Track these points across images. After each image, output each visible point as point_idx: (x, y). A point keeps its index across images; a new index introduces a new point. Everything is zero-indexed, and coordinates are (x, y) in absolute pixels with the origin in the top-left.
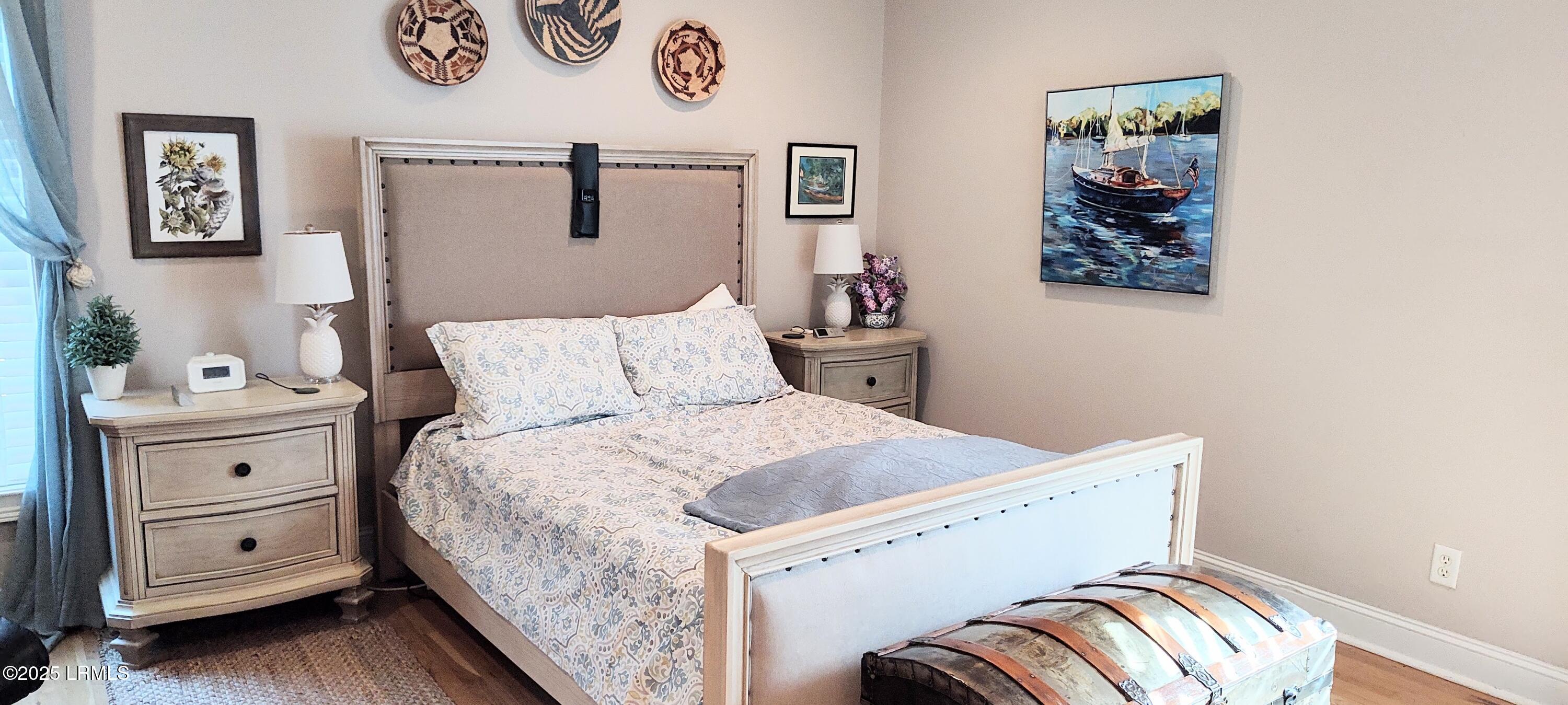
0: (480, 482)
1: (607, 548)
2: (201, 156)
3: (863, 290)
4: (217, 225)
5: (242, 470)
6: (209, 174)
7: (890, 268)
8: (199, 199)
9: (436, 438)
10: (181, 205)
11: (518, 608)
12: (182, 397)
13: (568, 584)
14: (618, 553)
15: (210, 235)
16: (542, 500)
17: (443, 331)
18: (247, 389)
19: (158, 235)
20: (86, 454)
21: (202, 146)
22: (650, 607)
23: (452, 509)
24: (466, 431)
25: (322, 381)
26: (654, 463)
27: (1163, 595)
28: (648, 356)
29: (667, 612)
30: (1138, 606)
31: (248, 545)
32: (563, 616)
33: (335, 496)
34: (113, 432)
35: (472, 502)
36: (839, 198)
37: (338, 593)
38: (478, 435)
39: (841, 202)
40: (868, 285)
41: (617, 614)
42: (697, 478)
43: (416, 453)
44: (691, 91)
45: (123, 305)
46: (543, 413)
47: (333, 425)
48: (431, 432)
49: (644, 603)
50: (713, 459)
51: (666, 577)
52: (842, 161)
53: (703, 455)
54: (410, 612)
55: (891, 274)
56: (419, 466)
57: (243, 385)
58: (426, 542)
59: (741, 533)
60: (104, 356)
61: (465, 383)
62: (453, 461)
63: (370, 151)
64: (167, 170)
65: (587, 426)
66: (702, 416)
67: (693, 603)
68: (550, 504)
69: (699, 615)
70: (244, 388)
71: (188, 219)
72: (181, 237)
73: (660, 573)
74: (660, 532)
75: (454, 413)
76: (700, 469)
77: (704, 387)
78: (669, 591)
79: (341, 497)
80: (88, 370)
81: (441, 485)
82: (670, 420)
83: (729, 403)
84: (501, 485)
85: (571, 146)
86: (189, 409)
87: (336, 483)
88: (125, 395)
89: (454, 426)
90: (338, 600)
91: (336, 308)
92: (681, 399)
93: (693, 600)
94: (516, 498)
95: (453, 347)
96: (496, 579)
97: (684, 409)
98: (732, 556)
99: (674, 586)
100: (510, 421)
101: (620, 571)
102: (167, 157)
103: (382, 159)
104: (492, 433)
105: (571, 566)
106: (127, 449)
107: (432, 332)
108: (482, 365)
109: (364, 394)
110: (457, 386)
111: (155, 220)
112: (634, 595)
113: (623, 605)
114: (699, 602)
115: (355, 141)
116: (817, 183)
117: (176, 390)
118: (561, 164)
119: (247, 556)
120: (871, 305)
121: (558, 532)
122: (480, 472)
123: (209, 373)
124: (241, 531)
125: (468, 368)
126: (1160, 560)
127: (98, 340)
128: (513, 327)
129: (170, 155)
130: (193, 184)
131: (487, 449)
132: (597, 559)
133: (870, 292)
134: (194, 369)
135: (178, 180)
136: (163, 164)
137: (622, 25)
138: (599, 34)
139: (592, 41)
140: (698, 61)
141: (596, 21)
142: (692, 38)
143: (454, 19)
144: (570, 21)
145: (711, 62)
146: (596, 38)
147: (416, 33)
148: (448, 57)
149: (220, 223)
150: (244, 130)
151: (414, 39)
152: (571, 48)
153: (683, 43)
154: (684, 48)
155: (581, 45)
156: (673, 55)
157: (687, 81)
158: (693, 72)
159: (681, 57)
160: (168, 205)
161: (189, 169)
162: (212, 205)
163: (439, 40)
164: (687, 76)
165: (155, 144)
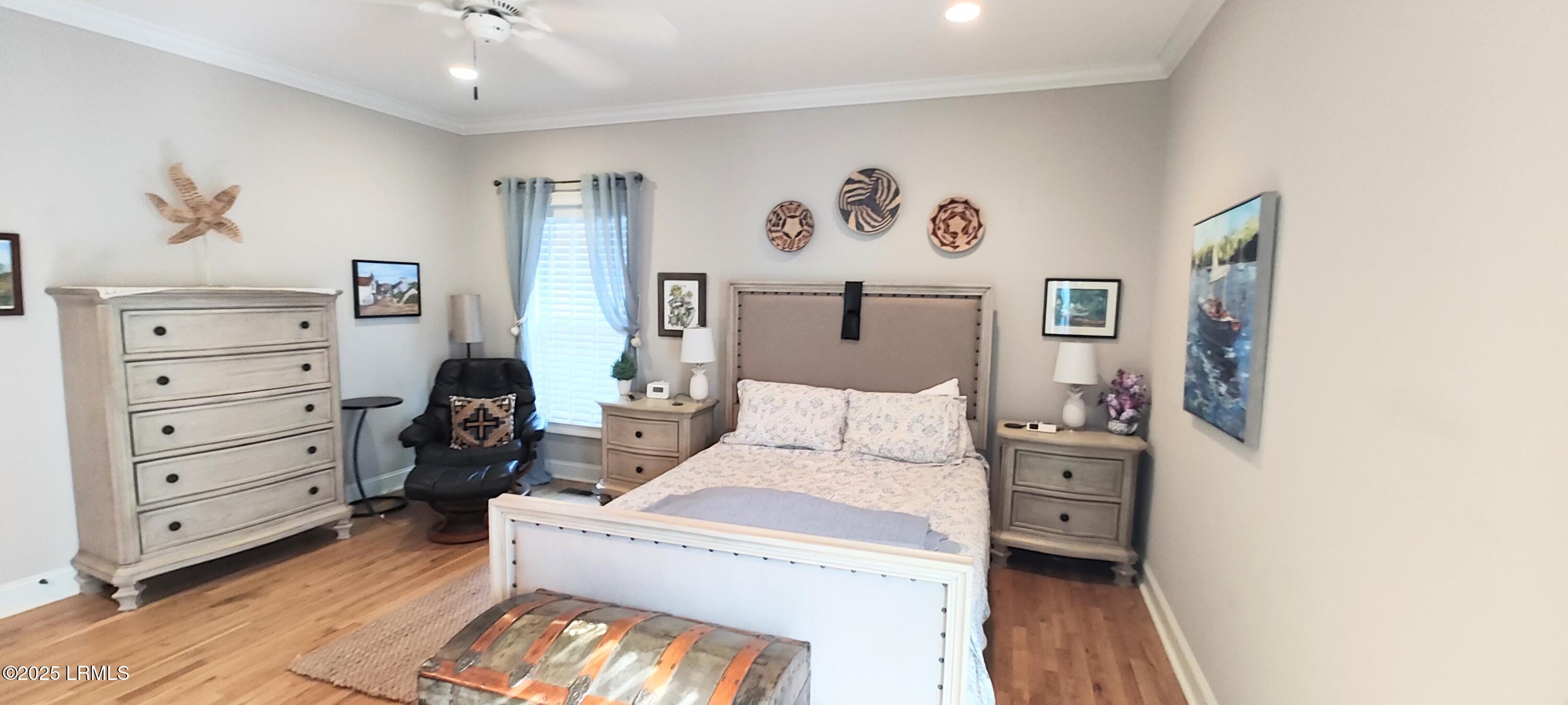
2: (684, 292)
3: (1109, 399)
5: (639, 435)
6: (687, 300)
7: (1135, 384)
8: (683, 310)
10: (676, 313)
19: (668, 326)
21: (685, 286)
31: (640, 470)
36: (1101, 322)
39: (1103, 325)
40: (1113, 396)
44: (957, 244)
46: (766, 438)
47: (678, 422)
52: (1104, 293)
55: (1136, 388)
57: (667, 397)
70: (668, 399)
71: (678, 320)
72: (676, 328)
85: (846, 283)
87: (678, 452)
97: (861, 456)
102: (672, 292)
103: (740, 292)
111: (666, 320)
118: (840, 294)
119: (640, 475)
120: (1113, 413)
124: (638, 463)
129: (675, 289)
130: (681, 304)
135: (676, 302)
136: (671, 295)
137: (901, 206)
138: (888, 213)
139: (883, 218)
140: (963, 223)
141: (887, 205)
142: (960, 208)
143: (801, 214)
144: (869, 207)
145: (975, 223)
146: (886, 215)
147: (781, 224)
148: (797, 236)
149: (690, 322)
150: (702, 279)
151: (779, 228)
152: (868, 223)
153: (952, 213)
154: (953, 216)
155: (876, 221)
156: (944, 221)
157: (955, 238)
158: (959, 231)
159: (951, 222)
160: (671, 313)
161: (679, 297)
162: (687, 314)
163: (792, 227)
164: (954, 235)
165: (668, 285)
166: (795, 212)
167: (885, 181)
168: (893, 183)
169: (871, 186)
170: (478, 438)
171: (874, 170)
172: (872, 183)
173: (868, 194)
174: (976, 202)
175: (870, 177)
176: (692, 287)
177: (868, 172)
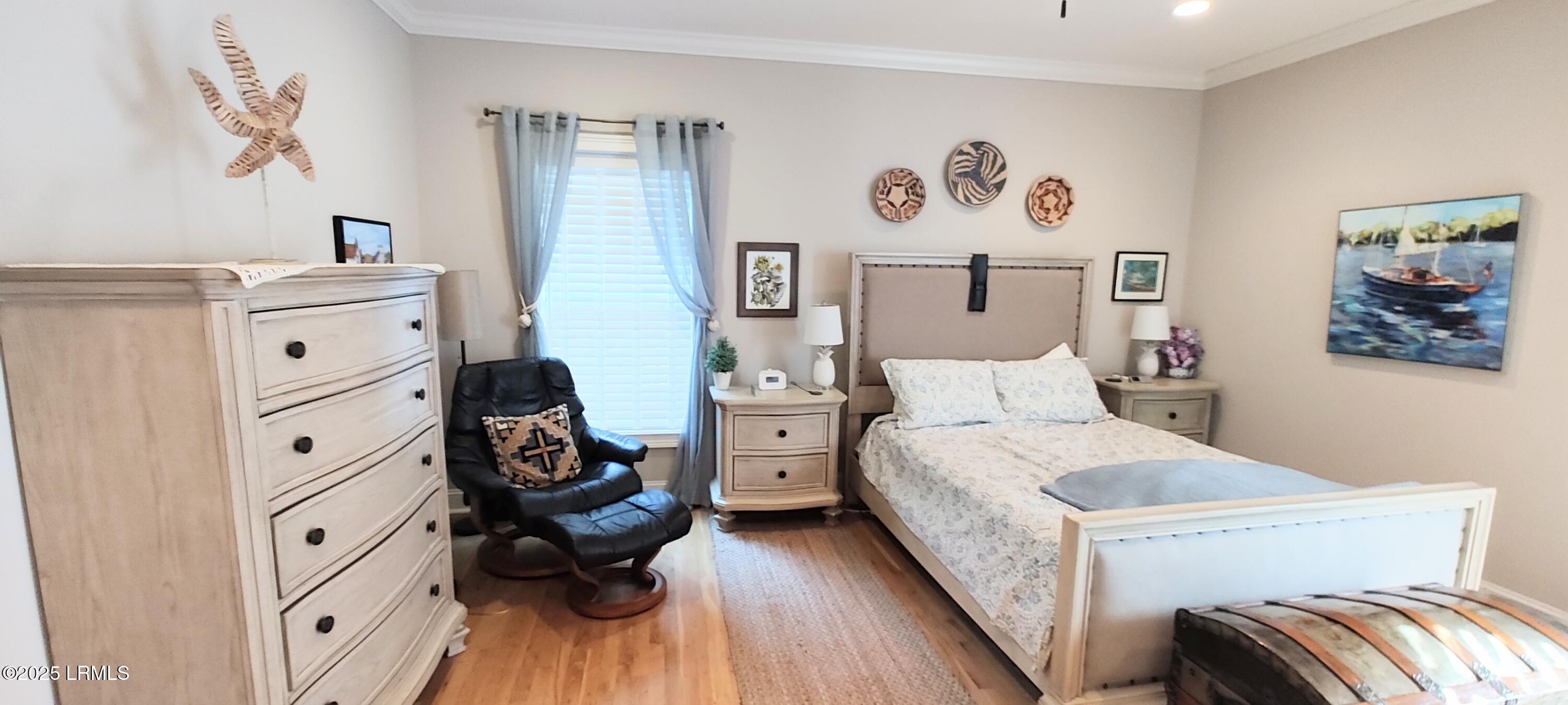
0: (908, 456)
1: (989, 507)
2: (772, 264)
3: (1169, 351)
4: (777, 300)
5: (782, 434)
6: (776, 273)
7: (1191, 337)
8: (770, 286)
9: (882, 427)
10: (761, 290)
11: (929, 534)
12: (756, 392)
13: (962, 525)
14: (997, 510)
15: (773, 306)
16: (947, 471)
17: (890, 364)
18: (788, 390)
19: (750, 305)
20: (709, 415)
21: (773, 258)
22: (1018, 548)
23: (889, 469)
24: (900, 424)
25: (824, 388)
26: (1017, 456)
27: (1456, 612)
28: (1013, 388)
29: (1029, 554)
30: (1430, 616)
31: (782, 475)
32: (958, 544)
33: (827, 453)
34: (723, 407)
35: (903, 467)
36: (1153, 288)
37: (824, 508)
38: (907, 427)
39: (1154, 291)
40: (1172, 348)
41: (994, 550)
42: (1047, 469)
43: (870, 434)
44: (1050, 219)
45: (731, 343)
46: (946, 417)
47: (828, 413)
48: (879, 423)
49: (1012, 545)
50: (1058, 458)
51: (1029, 531)
52: (1156, 264)
53: (1050, 454)
54: (860, 524)
55: (1192, 341)
56: (872, 442)
57: (785, 386)
58: (874, 487)
59: (1083, 510)
60: (722, 368)
61: (901, 396)
62: (893, 441)
63: (858, 260)
64: (756, 271)
65: (972, 428)
66: (1048, 429)
67: (1048, 551)
68: (952, 474)
69: (1052, 560)
70: (786, 389)
71: (764, 297)
72: (760, 307)
73: (1025, 528)
74: (1025, 501)
75: (892, 412)
76: (1050, 463)
77: (1049, 410)
78: (1031, 541)
79: (829, 455)
80: (714, 374)
81: (884, 455)
82: (1026, 429)
83: (1066, 422)
84: (921, 459)
85: (971, 256)
86: (760, 398)
87: (828, 447)
88: (730, 388)
89: (892, 420)
90: (824, 512)
91: (834, 348)
92: (1033, 416)
93: (1048, 549)
94: (931, 468)
95: (895, 374)
96: (915, 515)
97: (1035, 423)
98: (1083, 525)
99: (1035, 538)
100: (926, 421)
101: (997, 523)
102: (756, 264)
103: (863, 265)
104: (916, 426)
105: (964, 514)
106: (729, 416)
107: (884, 365)
108: (911, 386)
109: (845, 398)
110: (896, 397)
111: (749, 297)
112: (1007, 540)
113: (998, 544)
114: (1052, 550)
115: (850, 255)
116: (1137, 278)
117: (753, 388)
118: (964, 267)
119: (781, 481)
120: (1175, 362)
121: (956, 492)
122: (909, 450)
123: (770, 379)
124: (779, 467)
125: (903, 386)
126: (1448, 583)
127: (720, 359)
128: (930, 364)
129: (759, 263)
130: (768, 279)
131: (913, 436)
132: (982, 512)
133: (1174, 353)
134: (763, 376)
135: (761, 277)
136: (755, 268)
137: (1007, 180)
138: (992, 187)
139: (988, 192)
140: (1056, 200)
141: (991, 179)
142: (1053, 186)
143: (907, 183)
144: (975, 181)
145: (1065, 201)
146: (990, 189)
147: (885, 193)
148: (902, 206)
149: (779, 299)
150: (794, 249)
151: (884, 196)
152: (975, 197)
153: (1047, 190)
154: (1047, 193)
155: (981, 194)
156: (1039, 197)
157: (1047, 213)
158: (1052, 207)
159: (1045, 198)
160: (755, 290)
161: (766, 271)
162: (776, 290)
163: (898, 196)
164: (1048, 210)
165: (752, 257)
166: (901, 180)
167: (991, 154)
168: (999, 158)
169: (976, 159)
170: (546, 470)
171: (984, 143)
172: (978, 156)
173: (974, 167)
174: (1070, 181)
175: (977, 149)
176: (784, 258)
177: (977, 145)
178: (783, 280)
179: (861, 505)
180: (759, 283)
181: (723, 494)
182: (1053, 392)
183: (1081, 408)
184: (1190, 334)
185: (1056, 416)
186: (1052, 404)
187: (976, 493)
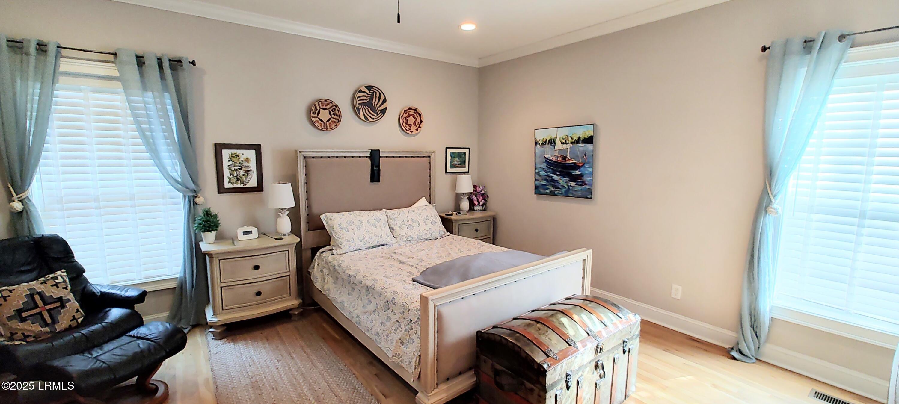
0: (340, 271)
1: (385, 294)
2: (242, 158)
3: (473, 198)
4: (248, 181)
5: (257, 267)
6: (245, 164)
7: (482, 190)
8: (242, 172)
9: (324, 255)
10: (235, 175)
11: (354, 316)
12: (235, 242)
13: (371, 307)
14: (389, 296)
15: (245, 185)
16: (362, 277)
17: (326, 216)
18: (258, 239)
19: (227, 185)
20: (201, 263)
21: (243, 154)
22: (401, 315)
23: (329, 280)
24: (334, 252)
25: (285, 235)
26: (401, 262)
27: (581, 307)
28: (398, 224)
29: (407, 317)
30: (572, 311)
31: (259, 294)
32: (370, 318)
33: (289, 276)
34: (210, 255)
35: (337, 278)
36: (464, 166)
37: (290, 310)
38: (338, 253)
40: (475, 196)
41: (389, 318)
42: (416, 268)
43: (317, 260)
44: (412, 130)
45: (214, 211)
47: (288, 251)
48: (322, 252)
49: (398, 314)
50: (422, 261)
51: (406, 305)
52: (465, 153)
53: (418, 259)
54: (316, 317)
55: (483, 192)
56: (318, 265)
57: (257, 237)
58: (321, 292)
59: (434, 289)
60: (208, 229)
61: (334, 235)
62: (330, 263)
63: (301, 155)
64: (231, 163)
65: (377, 249)
66: (417, 245)
67: (416, 314)
68: (365, 278)
69: (418, 318)
71: (238, 179)
72: (235, 186)
73: (404, 303)
74: (404, 288)
75: (330, 245)
76: (417, 264)
77: (418, 234)
78: (408, 310)
79: (291, 276)
80: (202, 233)
81: (326, 271)
82: (406, 246)
83: (427, 240)
84: (347, 272)
85: (370, 151)
86: (238, 246)
87: (289, 271)
88: (215, 242)
89: (330, 250)
90: (290, 312)
91: (289, 209)
92: (410, 239)
93: (416, 313)
94: (353, 276)
95: (330, 222)
96: (345, 305)
97: (411, 242)
98: (430, 298)
99: (409, 308)
100: (350, 248)
101: (390, 303)
102: (230, 158)
103: (305, 157)
104: (344, 252)
105: (372, 301)
106: (216, 261)
107: (322, 217)
108: (340, 228)
109: (299, 240)
110: (331, 236)
111: (226, 180)
112: (395, 311)
113: (391, 315)
114: (418, 313)
115: (296, 151)
116: (456, 161)
117: (233, 239)
118: (367, 157)
119: (258, 297)
120: (476, 203)
121: (368, 288)
122: (340, 267)
123: (245, 233)
124: (256, 290)
125: (335, 229)
126: (579, 293)
127: (206, 223)
128: (351, 215)
129: (232, 157)
130: (240, 168)
131: (342, 258)
132: (381, 298)
133: (475, 199)
134: (240, 232)
135: (234, 166)
136: (229, 161)
137: (387, 108)
138: (380, 112)
139: (377, 114)
140: (414, 120)
141: (378, 107)
142: (412, 112)
143: (330, 108)
144: (370, 108)
145: (418, 120)
146: (379, 113)
147: (317, 113)
148: (327, 121)
150: (257, 148)
151: (316, 115)
152: (370, 117)
153: (409, 114)
154: (409, 116)
155: (374, 115)
156: (405, 118)
157: (410, 127)
158: (412, 124)
159: (408, 119)
160: (230, 175)
161: (238, 162)
162: (246, 175)
163: (325, 115)
164: (410, 125)
165: (226, 154)
166: (326, 106)
167: (378, 93)
168: (382, 95)
169: (370, 96)
170: (46, 325)
171: (373, 87)
172: (370, 94)
173: (368, 100)
174: (421, 110)
175: (369, 90)
176: (251, 154)
177: (369, 88)
178: (251, 168)
179: (315, 304)
180: (233, 171)
181: (215, 314)
182: (419, 224)
183: (433, 231)
184: (482, 188)
185: (422, 237)
186: (419, 231)
187: (378, 287)
